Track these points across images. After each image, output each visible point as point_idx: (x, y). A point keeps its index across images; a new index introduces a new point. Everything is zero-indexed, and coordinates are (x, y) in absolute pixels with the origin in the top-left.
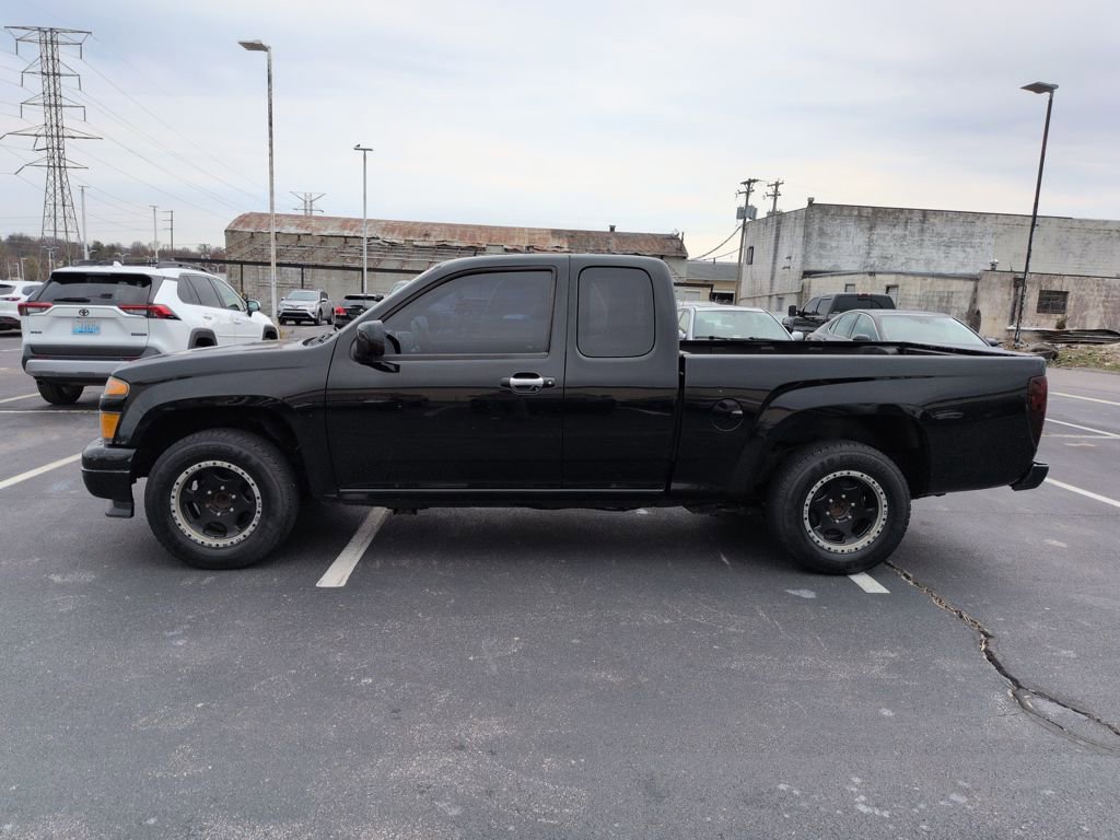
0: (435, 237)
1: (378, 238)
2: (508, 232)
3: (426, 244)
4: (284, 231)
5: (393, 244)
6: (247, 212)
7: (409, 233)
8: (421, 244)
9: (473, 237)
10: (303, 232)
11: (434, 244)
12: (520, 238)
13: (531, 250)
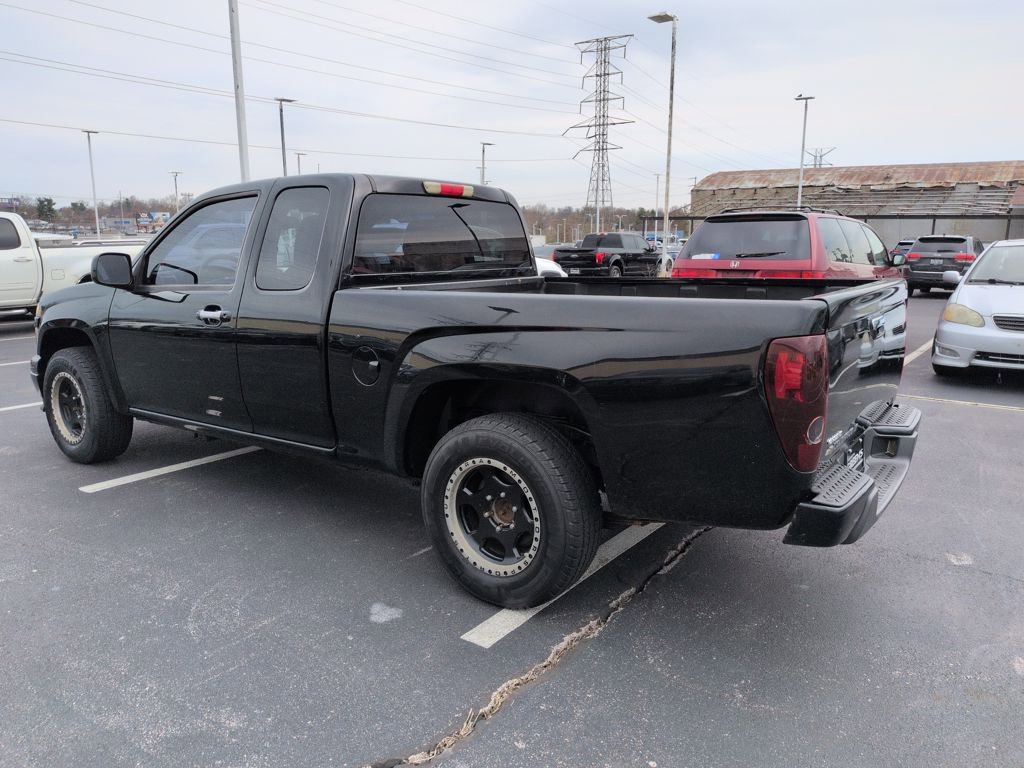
0: (897, 179)
1: (833, 186)
2: (989, 168)
3: (885, 187)
4: (743, 186)
5: (848, 190)
6: (716, 171)
7: (868, 178)
8: (879, 188)
9: (942, 176)
10: (760, 185)
11: (893, 187)
12: (1002, 172)
13: (1014, 185)
